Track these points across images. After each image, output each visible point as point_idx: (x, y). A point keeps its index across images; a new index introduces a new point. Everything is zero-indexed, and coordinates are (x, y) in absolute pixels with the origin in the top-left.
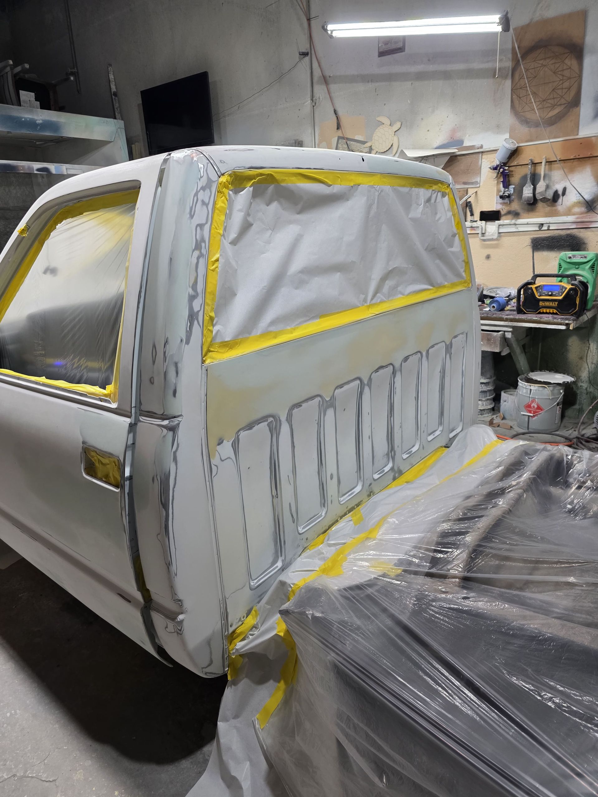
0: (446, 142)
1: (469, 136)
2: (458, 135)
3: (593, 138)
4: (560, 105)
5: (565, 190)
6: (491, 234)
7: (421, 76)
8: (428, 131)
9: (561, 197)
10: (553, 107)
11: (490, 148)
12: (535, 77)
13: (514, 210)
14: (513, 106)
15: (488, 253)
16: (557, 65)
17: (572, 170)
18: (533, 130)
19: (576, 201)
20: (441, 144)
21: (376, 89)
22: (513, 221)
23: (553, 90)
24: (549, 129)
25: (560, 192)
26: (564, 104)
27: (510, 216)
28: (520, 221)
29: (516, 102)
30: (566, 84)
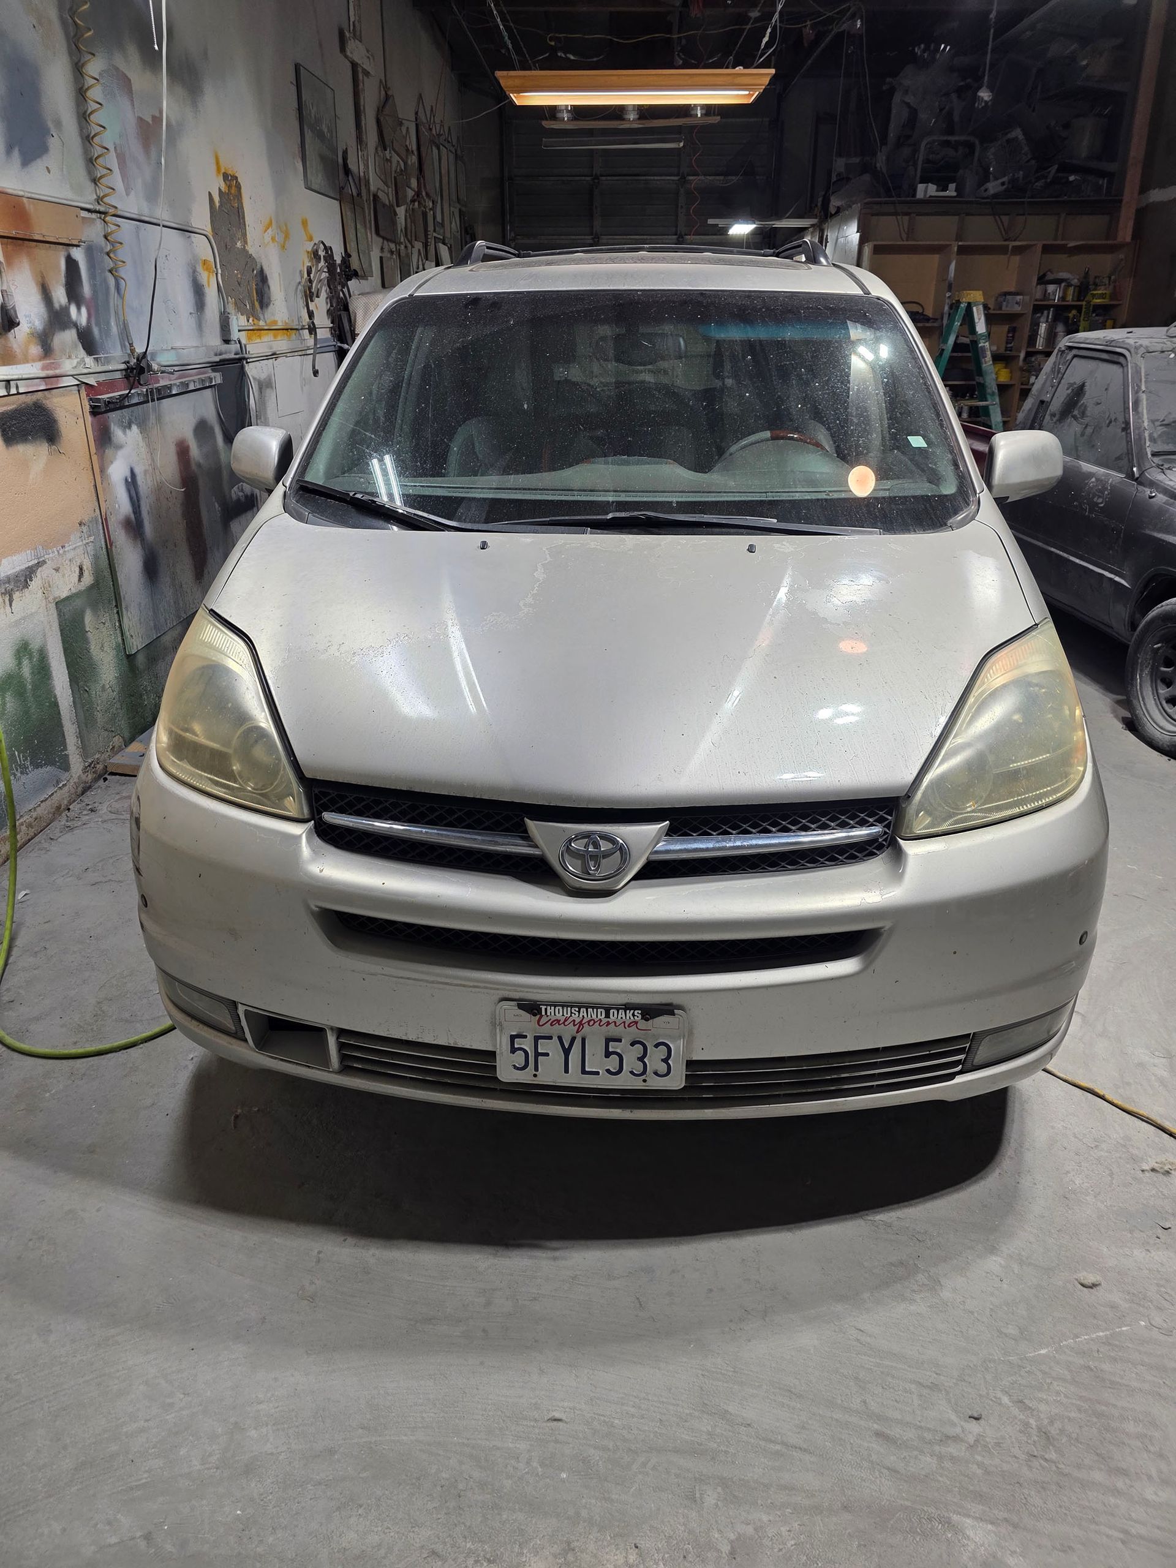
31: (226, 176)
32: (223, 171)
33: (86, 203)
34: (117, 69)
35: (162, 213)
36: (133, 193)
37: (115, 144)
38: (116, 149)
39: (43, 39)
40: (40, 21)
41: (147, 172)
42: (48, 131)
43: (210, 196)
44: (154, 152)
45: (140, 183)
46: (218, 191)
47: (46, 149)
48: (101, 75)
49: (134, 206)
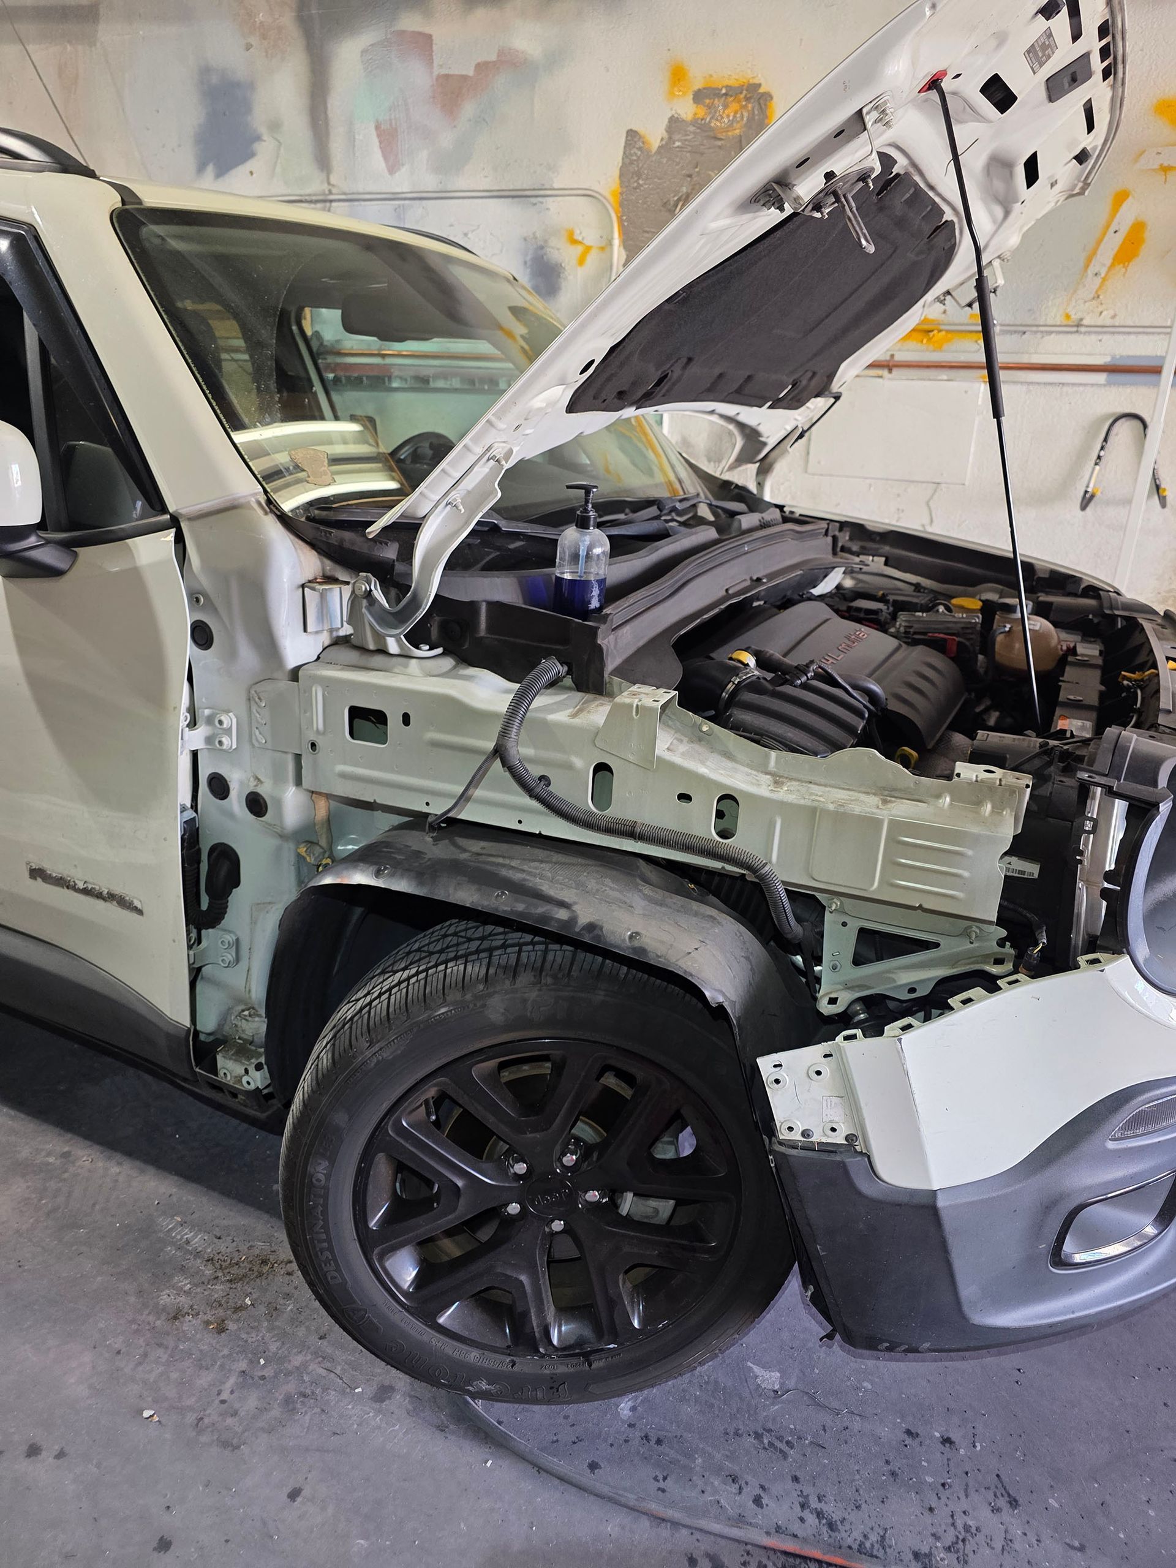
31: (699, 97)
32: (698, 85)
34: (401, 33)
35: (462, 182)
36: (404, 170)
37: (377, 121)
38: (377, 128)
39: (267, 52)
40: (264, 37)
41: (446, 139)
42: (258, 138)
43: (632, 135)
44: (469, 109)
45: (424, 155)
46: (666, 121)
47: (252, 155)
48: (364, 52)
49: (401, 183)
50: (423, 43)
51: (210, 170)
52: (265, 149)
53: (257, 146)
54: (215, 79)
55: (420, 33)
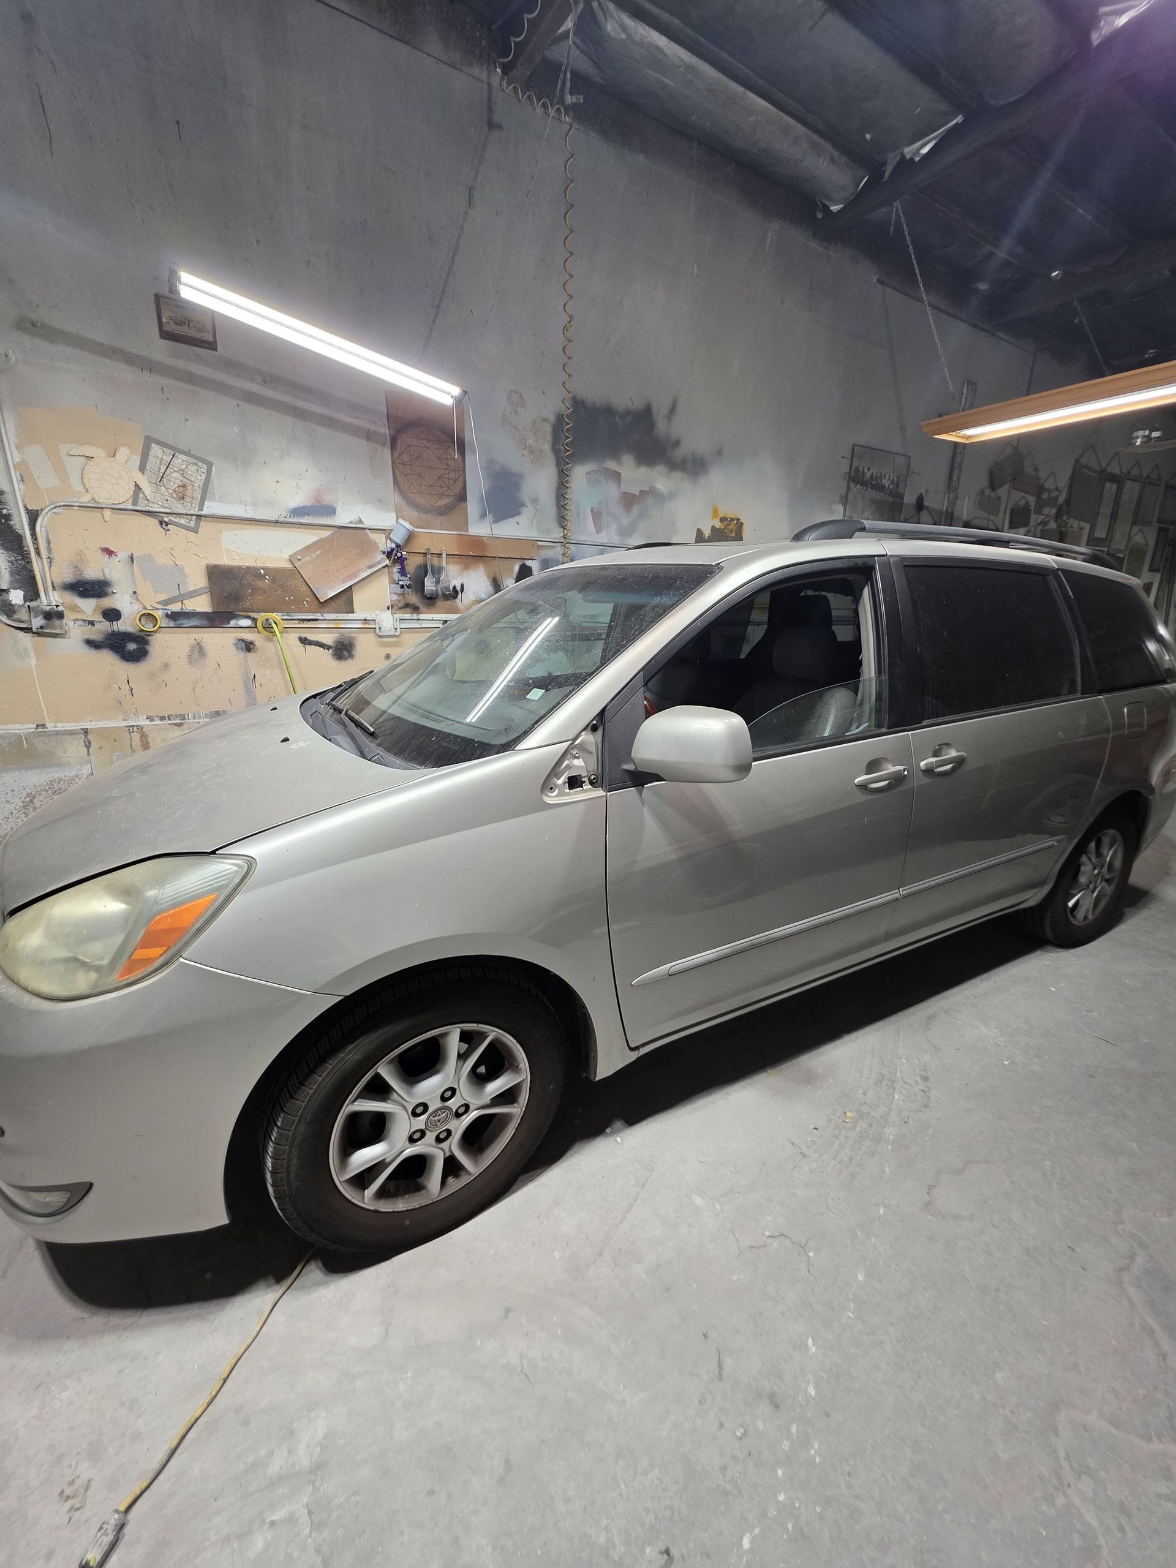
0: (308, 504)
1: (343, 504)
2: (327, 499)
3: (484, 538)
4: (448, 496)
5: (462, 586)
6: (388, 629)
7: (250, 398)
8: (278, 482)
9: (460, 594)
10: (441, 495)
11: (377, 526)
12: (419, 457)
13: (412, 603)
14: (396, 482)
15: (387, 652)
16: (441, 452)
17: (466, 567)
18: (423, 516)
19: (474, 599)
20: (301, 505)
21: (162, 388)
22: (415, 616)
23: (439, 477)
24: (440, 518)
25: (458, 589)
26: (453, 496)
27: (408, 609)
28: (422, 616)
29: (400, 479)
30: (452, 475)
31: (722, 520)
32: (722, 515)
33: (552, 538)
34: (606, 469)
36: (602, 532)
37: (592, 507)
38: (592, 510)
39: (532, 461)
40: (532, 452)
41: (625, 521)
42: (523, 505)
43: (699, 530)
44: (636, 510)
45: (614, 527)
46: (710, 528)
47: (519, 513)
48: (588, 473)
49: (602, 538)
50: (617, 476)
51: (490, 516)
52: (527, 512)
53: (522, 509)
54: (497, 468)
55: (615, 471)
